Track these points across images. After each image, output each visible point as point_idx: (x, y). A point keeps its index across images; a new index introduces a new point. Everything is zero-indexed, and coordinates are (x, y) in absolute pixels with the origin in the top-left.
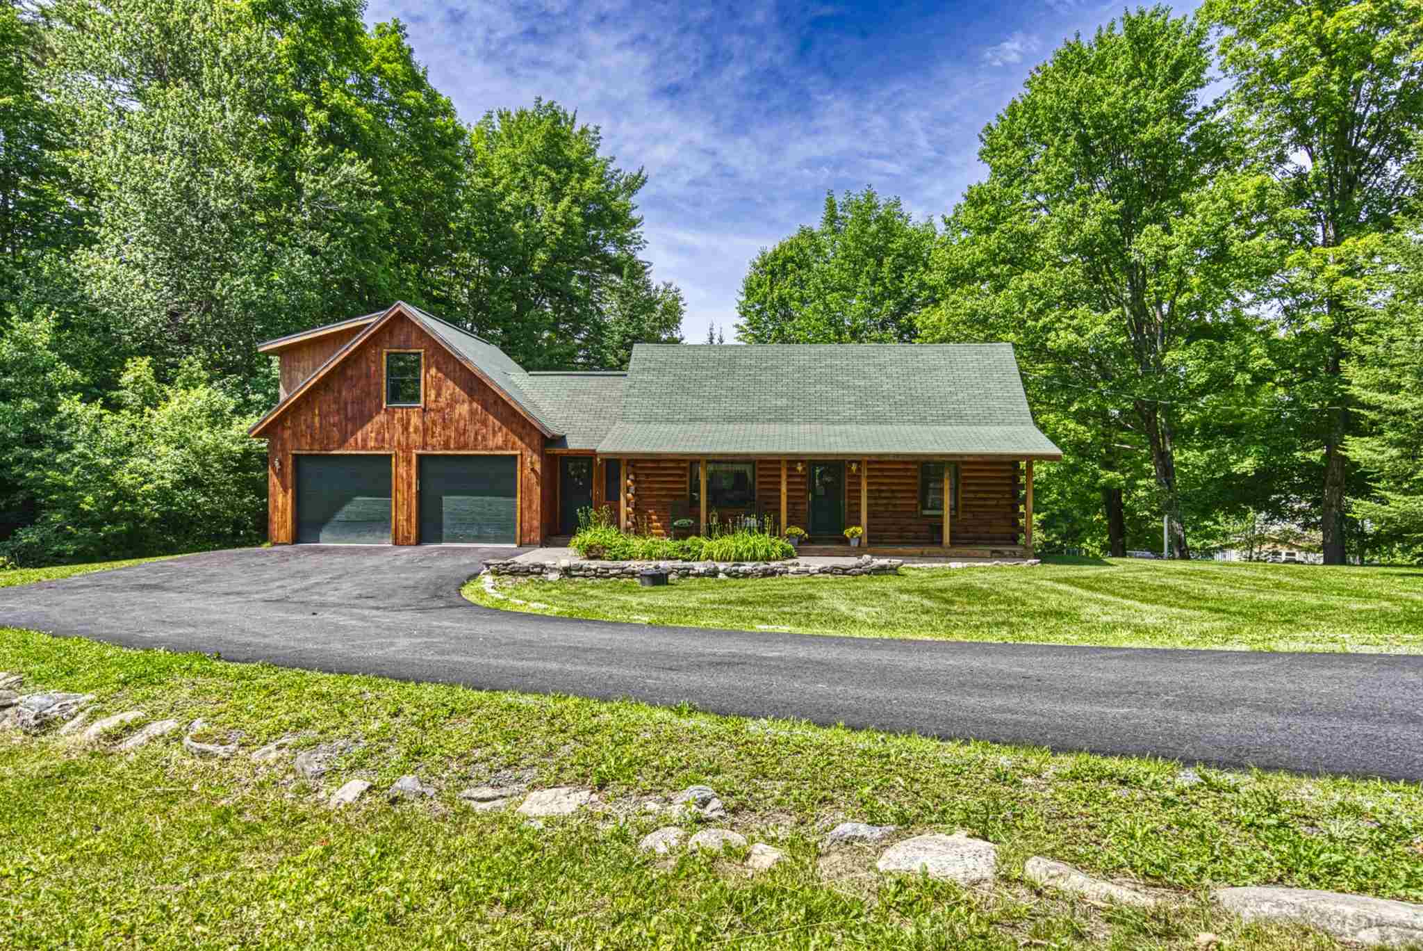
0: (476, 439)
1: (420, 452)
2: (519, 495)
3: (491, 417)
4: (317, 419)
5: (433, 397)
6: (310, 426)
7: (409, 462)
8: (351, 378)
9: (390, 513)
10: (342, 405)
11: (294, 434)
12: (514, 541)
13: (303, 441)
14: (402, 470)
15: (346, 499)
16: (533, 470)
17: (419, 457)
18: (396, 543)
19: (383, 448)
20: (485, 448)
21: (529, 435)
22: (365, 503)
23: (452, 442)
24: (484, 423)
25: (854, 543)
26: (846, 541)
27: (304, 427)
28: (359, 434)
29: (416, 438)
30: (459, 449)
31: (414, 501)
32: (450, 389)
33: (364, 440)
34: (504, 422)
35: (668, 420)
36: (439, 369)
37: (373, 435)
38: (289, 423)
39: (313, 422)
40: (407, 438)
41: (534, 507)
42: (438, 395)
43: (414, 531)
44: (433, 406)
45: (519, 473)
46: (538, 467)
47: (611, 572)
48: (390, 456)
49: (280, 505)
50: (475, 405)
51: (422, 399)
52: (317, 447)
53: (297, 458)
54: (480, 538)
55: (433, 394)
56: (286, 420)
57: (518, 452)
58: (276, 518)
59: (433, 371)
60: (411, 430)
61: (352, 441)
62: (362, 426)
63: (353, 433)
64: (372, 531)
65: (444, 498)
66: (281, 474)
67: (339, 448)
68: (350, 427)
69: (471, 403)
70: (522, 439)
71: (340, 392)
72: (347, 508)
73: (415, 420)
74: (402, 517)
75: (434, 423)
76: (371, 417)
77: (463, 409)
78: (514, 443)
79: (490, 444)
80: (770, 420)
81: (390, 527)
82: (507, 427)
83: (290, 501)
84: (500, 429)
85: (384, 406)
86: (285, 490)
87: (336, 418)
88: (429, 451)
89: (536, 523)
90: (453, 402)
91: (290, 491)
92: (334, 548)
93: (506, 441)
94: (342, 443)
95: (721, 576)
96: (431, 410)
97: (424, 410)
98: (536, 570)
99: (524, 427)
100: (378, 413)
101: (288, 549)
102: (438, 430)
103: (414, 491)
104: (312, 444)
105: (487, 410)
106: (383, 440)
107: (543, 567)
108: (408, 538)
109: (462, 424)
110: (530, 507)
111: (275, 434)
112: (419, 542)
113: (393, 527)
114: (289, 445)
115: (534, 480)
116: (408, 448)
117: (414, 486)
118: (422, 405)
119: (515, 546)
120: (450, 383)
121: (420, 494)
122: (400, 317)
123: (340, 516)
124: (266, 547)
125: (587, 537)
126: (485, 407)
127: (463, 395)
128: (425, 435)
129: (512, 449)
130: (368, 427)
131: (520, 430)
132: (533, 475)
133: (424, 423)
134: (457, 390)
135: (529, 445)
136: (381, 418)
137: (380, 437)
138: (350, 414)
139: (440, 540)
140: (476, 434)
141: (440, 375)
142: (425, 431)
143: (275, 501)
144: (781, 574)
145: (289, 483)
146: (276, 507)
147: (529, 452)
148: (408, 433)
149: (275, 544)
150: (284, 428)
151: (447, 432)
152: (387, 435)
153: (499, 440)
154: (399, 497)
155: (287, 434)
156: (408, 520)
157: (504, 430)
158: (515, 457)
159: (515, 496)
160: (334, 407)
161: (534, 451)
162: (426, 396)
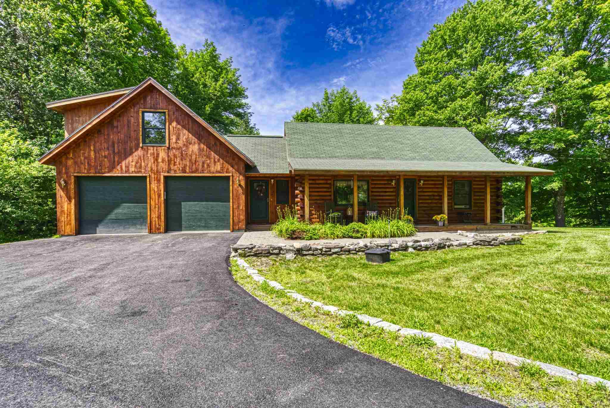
0: (203, 166)
1: (166, 174)
2: (231, 201)
3: (212, 153)
4: (92, 153)
5: (174, 140)
6: (88, 158)
7: (159, 181)
8: (117, 127)
9: (147, 213)
10: (110, 143)
11: (76, 163)
12: (229, 229)
13: (82, 166)
14: (154, 186)
15: (116, 205)
16: (240, 185)
17: (165, 177)
18: (150, 232)
19: (140, 172)
20: (210, 172)
21: (237, 164)
22: (129, 208)
23: (188, 168)
24: (209, 157)
25: (441, 224)
26: (435, 222)
27: (82, 158)
28: (123, 164)
29: (163, 166)
30: (192, 172)
31: (163, 206)
32: (185, 135)
33: (127, 167)
34: (221, 156)
35: (317, 157)
36: (178, 123)
37: (134, 164)
38: (71, 156)
39: (89, 155)
40: (157, 166)
41: (241, 208)
42: (178, 139)
43: (163, 224)
44: (175, 146)
45: (231, 187)
46: (243, 183)
47: (333, 251)
48: (146, 177)
49: (66, 209)
50: (202, 146)
51: (167, 142)
52: (92, 171)
53: (78, 179)
54: (207, 227)
55: (174, 138)
56: (69, 153)
57: (230, 174)
58: (63, 219)
59: (174, 124)
60: (160, 160)
61: (119, 167)
62: (125, 158)
63: (119, 163)
64: (134, 224)
65: (182, 203)
66: (66, 189)
67: (109, 172)
68: (116, 159)
69: (199, 144)
70: (232, 167)
71: (108, 135)
72: (116, 211)
73: (162, 154)
74: (154, 216)
75: (175, 156)
76: (131, 153)
77: (195, 148)
78: (228, 169)
79: (212, 169)
80: (373, 158)
81: (146, 222)
82: (223, 159)
83: (73, 207)
84: (219, 160)
85: (141, 145)
86: (70, 199)
87: (107, 153)
88: (172, 174)
89: (242, 217)
90: (188, 143)
91: (73, 201)
92: (106, 238)
93: (222, 168)
94: (112, 168)
95: (410, 250)
96: (172, 148)
97: (169, 148)
98: (276, 251)
99: (233, 159)
100: (137, 149)
101: (71, 239)
102: (178, 160)
103: (162, 199)
104: (89, 169)
105: (210, 149)
106: (141, 167)
107: (280, 249)
108: (159, 229)
109: (194, 157)
110: (238, 207)
111: (61, 163)
112: (167, 230)
113: (149, 222)
114: (72, 170)
115: (241, 191)
116: (158, 172)
117: (162, 196)
118: (167, 145)
119: (229, 231)
120: (185, 132)
121: (166, 201)
122: (151, 89)
123: (112, 216)
124: (54, 238)
125: (285, 224)
126: (209, 147)
127: (194, 139)
128: (169, 165)
129: (227, 172)
130: (130, 159)
131: (231, 161)
132: (240, 188)
133: (168, 156)
134: (190, 136)
135: (238, 170)
136: (140, 152)
137: (138, 165)
138: (116, 150)
139: (180, 230)
140: (203, 163)
141: (179, 126)
142: (169, 161)
143: (62, 207)
144: (449, 247)
145: (72, 195)
146: (62, 211)
147: (236, 175)
148: (158, 163)
149: (63, 236)
150: (67, 158)
151: (184, 162)
152: (143, 164)
153: (218, 167)
154: (153, 203)
155: (70, 162)
156: (159, 217)
157: (221, 160)
158: (229, 177)
159: (229, 202)
160: (106, 145)
161: (240, 174)
162: (169, 139)
